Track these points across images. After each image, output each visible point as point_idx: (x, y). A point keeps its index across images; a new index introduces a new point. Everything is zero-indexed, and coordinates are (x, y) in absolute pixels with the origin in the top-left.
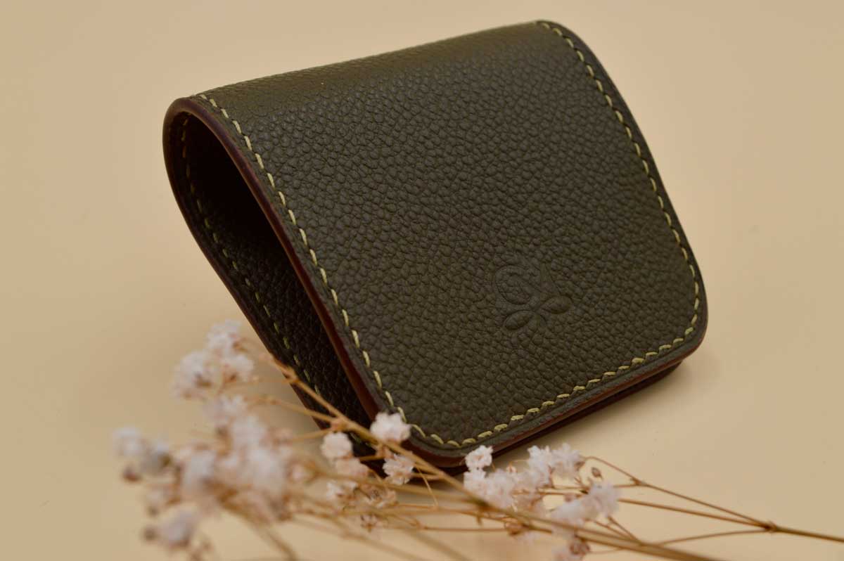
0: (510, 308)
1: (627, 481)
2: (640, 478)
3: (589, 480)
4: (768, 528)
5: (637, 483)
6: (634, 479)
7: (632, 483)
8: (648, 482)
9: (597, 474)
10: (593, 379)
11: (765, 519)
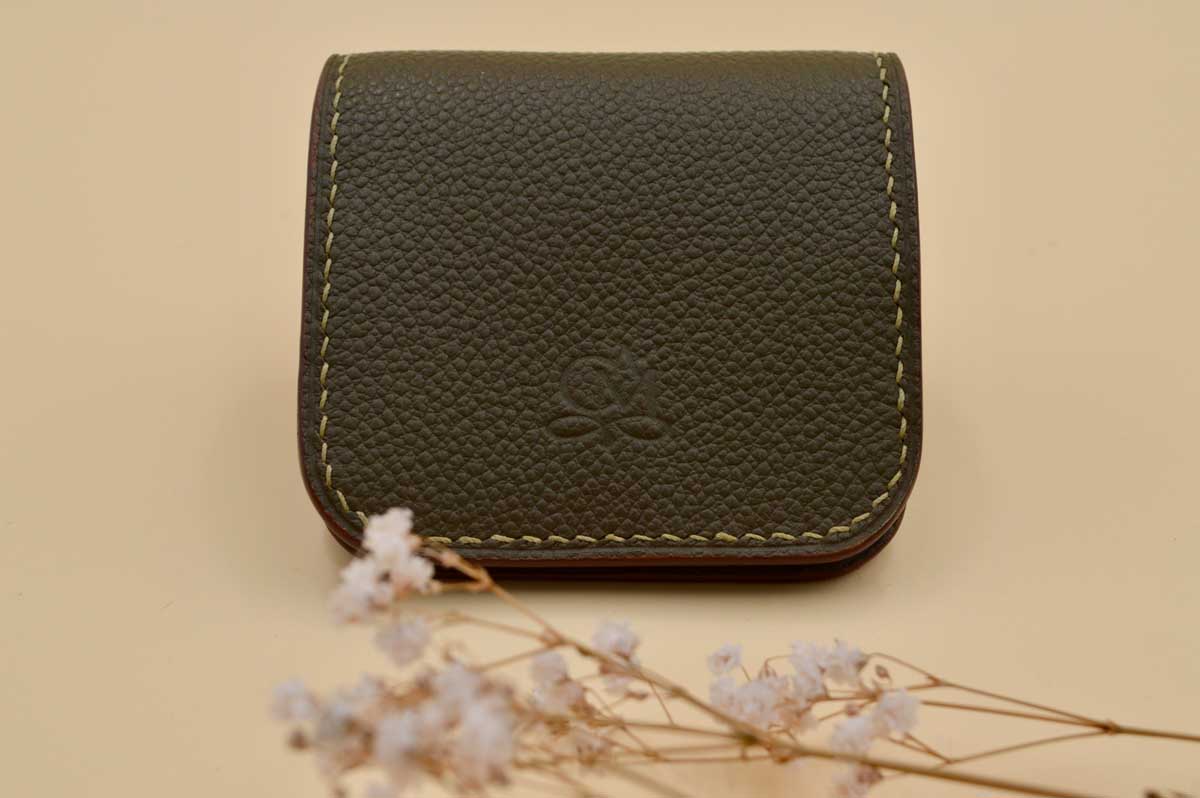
0: (569, 407)
1: (923, 681)
2: (939, 676)
3: (875, 683)
4: (1107, 728)
5: (936, 683)
6: (931, 677)
7: (930, 682)
8: (951, 680)
9: (883, 673)
10: (643, 534)
11: (1102, 718)
